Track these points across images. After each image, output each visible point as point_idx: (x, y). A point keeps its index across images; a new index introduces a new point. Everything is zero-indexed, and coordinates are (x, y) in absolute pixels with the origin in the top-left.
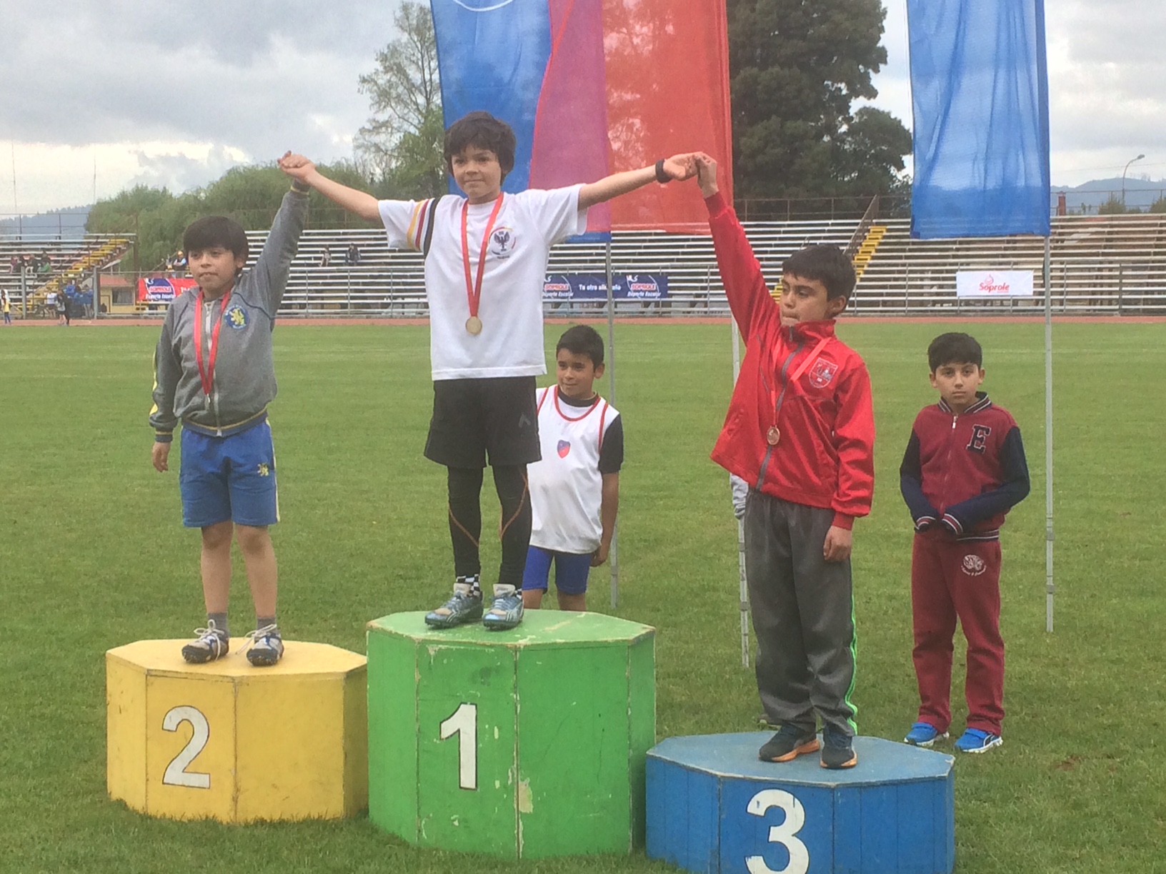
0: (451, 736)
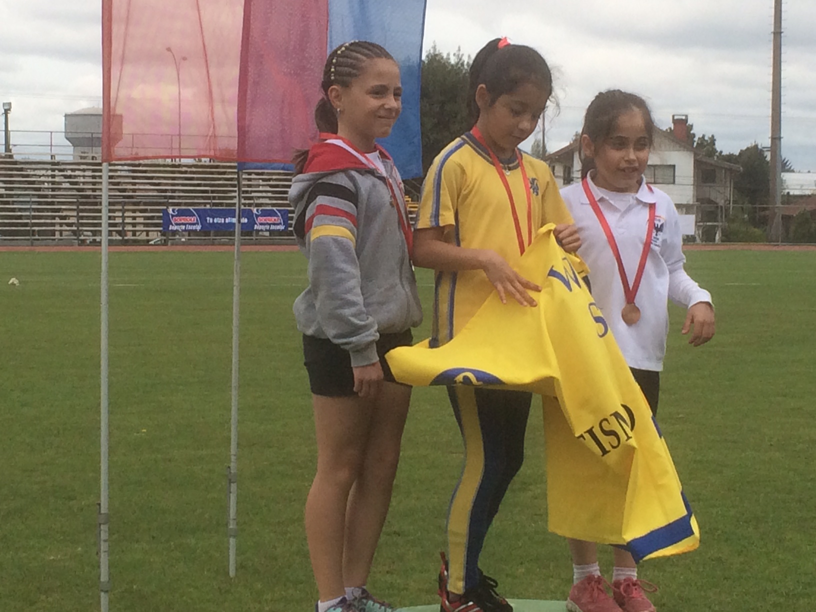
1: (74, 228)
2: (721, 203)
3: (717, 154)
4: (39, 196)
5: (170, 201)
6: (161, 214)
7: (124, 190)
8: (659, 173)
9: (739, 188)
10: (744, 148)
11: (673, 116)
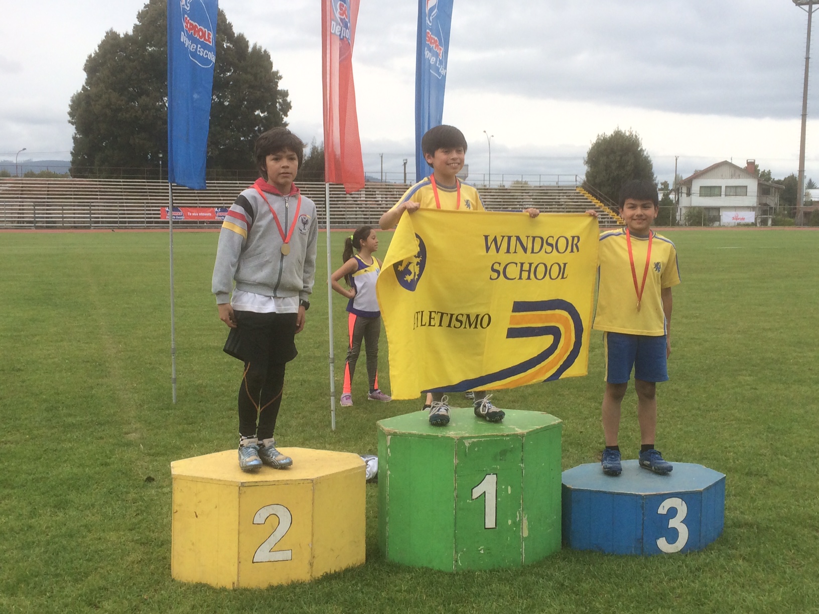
0: (479, 496)
2: (773, 205)
3: (772, 180)
8: (739, 190)
9: (782, 198)
10: (787, 177)
11: (747, 160)
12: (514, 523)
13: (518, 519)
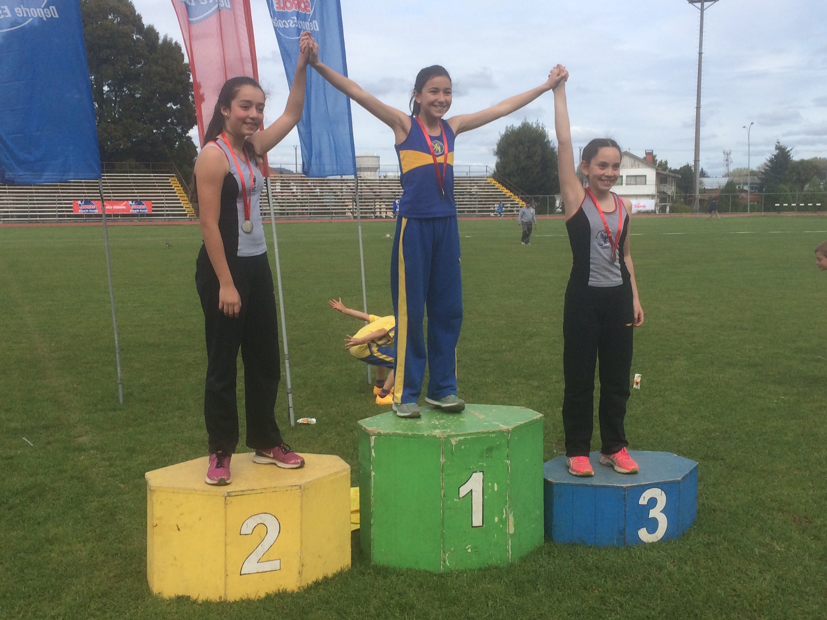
0: (466, 495)
1: (352, 211)
2: (669, 193)
3: (668, 169)
4: (336, 196)
5: (397, 197)
6: (392, 204)
7: (375, 192)
8: (638, 179)
9: (678, 186)
10: (682, 166)
11: (646, 151)
12: (501, 520)
13: (504, 516)
